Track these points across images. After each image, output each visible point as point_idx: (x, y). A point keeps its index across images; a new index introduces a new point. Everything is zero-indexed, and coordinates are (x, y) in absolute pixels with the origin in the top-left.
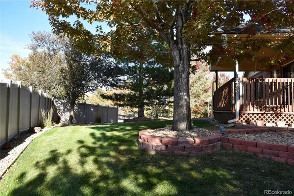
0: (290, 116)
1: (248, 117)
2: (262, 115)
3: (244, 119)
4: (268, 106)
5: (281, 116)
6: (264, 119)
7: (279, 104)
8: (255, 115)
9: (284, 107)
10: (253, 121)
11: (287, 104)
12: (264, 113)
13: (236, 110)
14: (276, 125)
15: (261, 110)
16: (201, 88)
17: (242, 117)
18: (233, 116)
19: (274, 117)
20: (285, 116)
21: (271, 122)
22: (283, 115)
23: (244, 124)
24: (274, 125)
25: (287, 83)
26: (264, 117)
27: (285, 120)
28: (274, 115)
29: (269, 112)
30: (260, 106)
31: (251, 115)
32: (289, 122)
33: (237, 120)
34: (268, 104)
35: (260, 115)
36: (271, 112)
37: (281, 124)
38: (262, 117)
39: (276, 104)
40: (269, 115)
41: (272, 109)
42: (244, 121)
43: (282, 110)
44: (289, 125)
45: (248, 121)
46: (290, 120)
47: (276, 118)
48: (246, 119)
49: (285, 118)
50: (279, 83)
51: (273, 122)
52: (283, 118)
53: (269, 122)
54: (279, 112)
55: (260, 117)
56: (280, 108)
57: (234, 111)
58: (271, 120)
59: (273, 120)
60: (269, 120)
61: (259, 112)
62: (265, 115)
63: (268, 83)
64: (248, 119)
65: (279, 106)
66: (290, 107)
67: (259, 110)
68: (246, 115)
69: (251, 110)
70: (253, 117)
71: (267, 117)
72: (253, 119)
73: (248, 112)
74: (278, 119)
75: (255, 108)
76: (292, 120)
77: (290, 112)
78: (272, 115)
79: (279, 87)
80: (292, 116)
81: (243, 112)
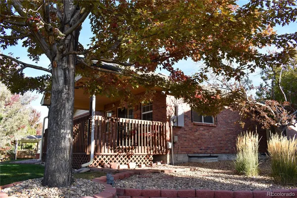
0: (139, 157)
1: (102, 159)
2: (116, 156)
3: (98, 162)
4: (121, 147)
5: (131, 157)
6: (117, 161)
7: (131, 145)
8: (109, 157)
9: (135, 148)
10: (106, 164)
11: (138, 145)
12: (118, 155)
13: (90, 153)
14: (129, 167)
15: (115, 152)
17: (96, 159)
18: (87, 159)
19: (125, 159)
20: (135, 157)
21: (123, 163)
22: (133, 157)
24: (126, 167)
26: (117, 159)
27: (135, 161)
28: (126, 157)
29: (122, 154)
30: (114, 147)
31: (105, 157)
32: (139, 163)
33: (91, 163)
34: (121, 145)
35: (113, 157)
36: (124, 154)
37: (133, 166)
38: (115, 159)
39: (128, 145)
40: (122, 157)
41: (125, 150)
42: (97, 164)
43: (134, 151)
44: (138, 166)
45: (101, 164)
46: (139, 161)
47: (127, 159)
48: (100, 162)
49: (135, 159)
51: (125, 164)
52: (133, 159)
53: (121, 164)
54: (130, 153)
55: (113, 159)
56: (132, 149)
57: (88, 154)
58: (123, 161)
59: (125, 161)
60: (121, 161)
61: (113, 154)
63: (122, 123)
64: (102, 162)
65: (131, 147)
66: (140, 147)
67: (113, 151)
68: (100, 157)
69: (106, 151)
70: (107, 159)
71: (119, 159)
72: (106, 162)
73: (103, 153)
74: (129, 161)
75: (109, 150)
76: (141, 161)
77: (140, 153)
78: (124, 157)
79: (131, 128)
80: (141, 156)
81: (97, 154)
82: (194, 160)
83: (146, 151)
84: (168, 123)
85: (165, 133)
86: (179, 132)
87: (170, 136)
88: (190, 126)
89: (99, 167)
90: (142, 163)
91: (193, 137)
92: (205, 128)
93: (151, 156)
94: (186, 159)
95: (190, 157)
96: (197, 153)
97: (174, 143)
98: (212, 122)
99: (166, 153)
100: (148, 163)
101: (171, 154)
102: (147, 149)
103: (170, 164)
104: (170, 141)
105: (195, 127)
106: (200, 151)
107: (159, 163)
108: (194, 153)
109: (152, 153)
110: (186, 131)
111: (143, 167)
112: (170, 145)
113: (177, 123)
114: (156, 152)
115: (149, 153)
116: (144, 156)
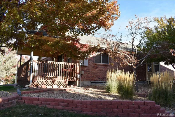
0: (60, 82)
2: (45, 82)
4: (48, 77)
5: (55, 82)
6: (46, 84)
7: (54, 76)
8: (41, 82)
9: (57, 77)
10: (40, 86)
12: (46, 81)
13: (30, 79)
14: (53, 87)
15: (45, 79)
16: (11, 64)
17: (34, 83)
18: (29, 83)
20: (57, 82)
22: (56, 82)
23: (35, 87)
25: (59, 65)
28: (51, 82)
29: (49, 80)
30: (44, 76)
31: (39, 82)
32: (59, 86)
33: (30, 85)
34: (49, 76)
35: (44, 82)
36: (50, 80)
37: (55, 87)
39: (53, 75)
40: (49, 82)
41: (51, 78)
42: (34, 85)
43: (56, 79)
44: (59, 87)
46: (59, 84)
47: (52, 83)
50: (55, 64)
51: (51, 86)
52: (56, 83)
53: (49, 86)
54: (54, 80)
55: (44, 83)
56: (55, 78)
57: (29, 80)
58: (50, 84)
59: (51, 84)
62: (47, 82)
63: (49, 64)
64: (37, 84)
65: (54, 77)
66: (60, 77)
67: (43, 79)
68: (36, 82)
69: (39, 79)
70: (40, 83)
72: (40, 84)
73: (37, 80)
74: (54, 84)
75: (41, 78)
76: (61, 84)
77: (60, 80)
78: (50, 82)
80: (61, 82)
81: (34, 80)
82: (94, 84)
83: (64, 79)
84: (78, 64)
85: (76, 69)
86: (85, 69)
87: (79, 71)
88: (93, 65)
90: (62, 85)
91: (94, 72)
92: (102, 66)
93: (67, 82)
94: (89, 84)
95: (91, 83)
96: (97, 81)
97: (81, 75)
98: (108, 63)
99: (77, 80)
100: (65, 85)
101: (79, 81)
102: (64, 78)
103: (79, 86)
104: (79, 74)
105: (96, 66)
106: (99, 80)
107: (72, 86)
108: (95, 80)
109: (67, 80)
110: (90, 68)
111: (62, 87)
112: (79, 76)
113: (84, 64)
114: (70, 80)
115: (66, 80)
116: (63, 82)
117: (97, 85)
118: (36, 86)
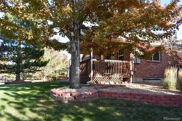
0: (115, 79)
1: (97, 80)
2: (103, 78)
3: (94, 81)
4: (106, 74)
5: (111, 79)
6: (104, 81)
7: (111, 73)
8: (100, 78)
9: (113, 74)
10: (99, 82)
14: (110, 83)
15: (103, 76)
16: (56, 62)
17: (93, 80)
18: (90, 79)
19: (108, 80)
20: (113, 79)
21: (107, 82)
22: (112, 79)
24: (109, 83)
26: (104, 80)
27: (113, 81)
28: (108, 79)
30: (102, 74)
31: (98, 78)
32: (115, 82)
33: (91, 81)
34: (106, 73)
35: (102, 78)
36: (107, 77)
37: (112, 83)
38: (103, 80)
40: (106, 79)
41: (108, 75)
42: (94, 82)
43: (112, 76)
44: (115, 83)
45: (96, 82)
47: (109, 80)
48: (95, 81)
51: (108, 82)
53: (106, 82)
55: (102, 80)
56: (111, 75)
57: (90, 77)
58: (107, 81)
60: (106, 81)
61: (102, 77)
62: (104, 78)
63: (106, 62)
64: (97, 81)
66: (116, 74)
68: (96, 78)
69: (98, 76)
70: (99, 80)
71: (105, 80)
73: (97, 77)
74: (110, 81)
75: (100, 75)
77: (116, 77)
78: (107, 79)
79: (111, 64)
80: (116, 79)
81: (94, 77)
82: (146, 81)
83: (119, 76)
84: (131, 61)
85: (130, 67)
86: (138, 66)
87: (132, 68)
88: (144, 63)
89: (95, 83)
90: (117, 82)
91: (146, 69)
92: (154, 63)
93: (122, 79)
94: (142, 80)
95: (144, 79)
96: (149, 77)
97: (134, 72)
98: (159, 60)
99: (130, 77)
100: (120, 82)
101: (133, 77)
103: (132, 83)
104: (132, 71)
105: (147, 63)
106: (150, 76)
107: (126, 82)
108: (147, 77)
109: (122, 77)
110: (142, 65)
111: (117, 83)
112: (132, 73)
113: (136, 61)
114: (124, 76)
115: (121, 77)
116: (118, 79)
117: (150, 81)
118: (95, 82)
